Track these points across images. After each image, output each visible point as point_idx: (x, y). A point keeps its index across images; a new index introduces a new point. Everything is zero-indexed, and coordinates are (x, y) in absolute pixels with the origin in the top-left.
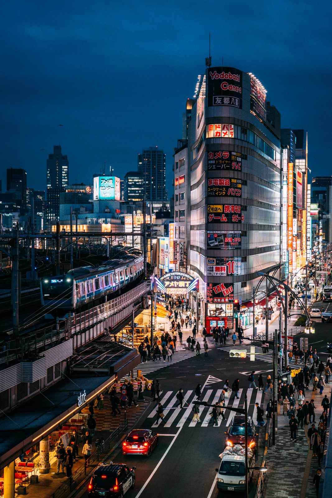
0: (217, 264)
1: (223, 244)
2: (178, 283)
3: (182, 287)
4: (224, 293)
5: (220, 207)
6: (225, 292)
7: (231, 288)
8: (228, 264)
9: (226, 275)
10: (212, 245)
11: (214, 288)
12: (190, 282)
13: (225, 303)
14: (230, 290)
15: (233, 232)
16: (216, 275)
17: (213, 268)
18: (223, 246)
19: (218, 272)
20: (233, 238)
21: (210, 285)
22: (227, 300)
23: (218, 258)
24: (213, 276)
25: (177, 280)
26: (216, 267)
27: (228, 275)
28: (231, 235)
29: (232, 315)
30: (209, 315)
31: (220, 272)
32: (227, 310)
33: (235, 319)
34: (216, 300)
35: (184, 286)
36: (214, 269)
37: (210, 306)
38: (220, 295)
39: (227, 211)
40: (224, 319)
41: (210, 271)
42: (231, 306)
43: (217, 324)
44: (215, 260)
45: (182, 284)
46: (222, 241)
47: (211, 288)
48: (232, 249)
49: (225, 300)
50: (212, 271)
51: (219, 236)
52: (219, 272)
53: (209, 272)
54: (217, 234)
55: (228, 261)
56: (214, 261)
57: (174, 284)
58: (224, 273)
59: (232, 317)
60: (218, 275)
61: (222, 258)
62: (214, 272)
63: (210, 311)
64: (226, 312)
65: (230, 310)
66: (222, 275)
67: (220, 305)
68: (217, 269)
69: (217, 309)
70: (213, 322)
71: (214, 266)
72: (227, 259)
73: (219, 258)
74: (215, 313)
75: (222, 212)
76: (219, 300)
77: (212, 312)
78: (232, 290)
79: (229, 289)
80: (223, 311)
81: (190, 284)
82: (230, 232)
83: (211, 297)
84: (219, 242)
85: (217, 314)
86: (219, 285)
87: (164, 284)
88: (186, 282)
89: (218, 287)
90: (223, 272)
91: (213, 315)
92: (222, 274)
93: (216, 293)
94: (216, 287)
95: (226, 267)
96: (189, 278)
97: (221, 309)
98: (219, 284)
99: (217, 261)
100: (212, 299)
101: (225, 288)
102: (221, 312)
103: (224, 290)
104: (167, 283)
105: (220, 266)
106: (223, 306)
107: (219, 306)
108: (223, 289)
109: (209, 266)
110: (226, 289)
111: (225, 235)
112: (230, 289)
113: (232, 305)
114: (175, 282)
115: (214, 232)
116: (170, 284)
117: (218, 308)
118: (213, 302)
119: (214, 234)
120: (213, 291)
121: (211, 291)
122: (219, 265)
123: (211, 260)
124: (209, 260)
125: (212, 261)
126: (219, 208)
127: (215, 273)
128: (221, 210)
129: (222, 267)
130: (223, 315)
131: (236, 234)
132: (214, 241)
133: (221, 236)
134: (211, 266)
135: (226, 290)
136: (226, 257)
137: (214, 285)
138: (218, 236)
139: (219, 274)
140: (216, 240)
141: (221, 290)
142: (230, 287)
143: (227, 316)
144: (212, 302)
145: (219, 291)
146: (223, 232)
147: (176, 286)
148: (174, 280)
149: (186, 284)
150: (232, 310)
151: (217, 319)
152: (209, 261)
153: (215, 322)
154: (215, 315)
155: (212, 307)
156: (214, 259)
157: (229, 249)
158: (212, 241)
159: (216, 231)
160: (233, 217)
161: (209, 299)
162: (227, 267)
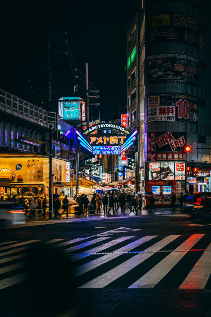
0: (162, 103)
1: (170, 74)
2: (108, 139)
3: (115, 145)
4: (173, 146)
5: (167, 17)
6: (174, 144)
7: (183, 140)
8: (177, 104)
9: (175, 120)
10: (154, 76)
11: (158, 140)
12: (125, 137)
13: (173, 160)
14: (180, 142)
15: (185, 57)
16: (160, 120)
17: (155, 109)
18: (171, 76)
19: (162, 116)
20: (186, 66)
21: (152, 135)
22: (176, 156)
23: (163, 95)
24: (156, 122)
25: (108, 135)
26: (160, 109)
27: (177, 120)
28: (183, 61)
29: (184, 179)
30: (150, 178)
31: (166, 115)
32: (176, 171)
33: (188, 186)
34: (160, 156)
35: (117, 143)
36: (158, 112)
37: (152, 165)
38: (167, 149)
39: (177, 24)
40: (172, 183)
41: (152, 114)
42: (182, 166)
43: (162, 191)
44: (159, 98)
45: (113, 140)
46: (168, 69)
47: (153, 139)
48: (184, 81)
49: (173, 156)
50: (155, 114)
51: (165, 61)
52: (164, 116)
53: (150, 116)
54: (162, 59)
55: (177, 100)
56: (157, 99)
57: (103, 140)
58: (172, 116)
59: (184, 182)
60: (163, 120)
61: (169, 95)
62: (158, 115)
63: (152, 173)
64: (174, 175)
65: (180, 172)
66: (169, 120)
67: (166, 163)
68: (162, 111)
69: (162, 170)
70: (156, 188)
71: (157, 107)
72: (177, 97)
73: (165, 95)
74: (159, 175)
75: (169, 24)
76: (164, 156)
77: (154, 174)
78: (184, 143)
79: (179, 140)
80: (171, 172)
81: (125, 140)
82: (182, 56)
83: (152, 153)
84: (164, 71)
85: (162, 176)
86: (165, 135)
87: (89, 141)
88: (119, 137)
89: (163, 137)
90: (170, 115)
91: (156, 178)
92: (169, 118)
93: (160, 145)
94: (160, 138)
95: (174, 107)
96: (123, 132)
97: (168, 169)
98: (164, 133)
99: (162, 100)
100: (154, 156)
101: (173, 139)
102: (169, 173)
103: (173, 141)
104: (93, 139)
105: (166, 107)
106: (171, 166)
107: (164, 165)
108: (170, 141)
109: (150, 108)
110: (175, 140)
111: (173, 61)
112: (181, 140)
113: (184, 164)
114: (105, 138)
115: (158, 56)
116: (97, 141)
117: (163, 168)
118: (156, 160)
119: (157, 59)
120: (156, 144)
121: (153, 143)
122: (164, 105)
123: (153, 99)
124: (150, 99)
125: (155, 100)
126: (165, 19)
127: (159, 117)
128: (168, 22)
129: (168, 108)
130: (171, 178)
131: (190, 61)
132: (157, 69)
133: (167, 61)
134: (153, 108)
135: (175, 142)
136: (175, 94)
137: (158, 134)
138: (163, 62)
139: (164, 117)
140: (160, 68)
141: (168, 142)
142: (181, 138)
143: (176, 179)
144: (154, 160)
145: (165, 143)
146: (170, 56)
147: (105, 143)
148: (103, 135)
149: (119, 140)
150: (184, 172)
151: (162, 183)
152: (150, 101)
153: (159, 187)
154: (158, 179)
155: (154, 166)
156: (157, 97)
157: (179, 82)
158: (155, 70)
159: (161, 55)
160: (186, 33)
161: (151, 156)
162: (176, 107)
